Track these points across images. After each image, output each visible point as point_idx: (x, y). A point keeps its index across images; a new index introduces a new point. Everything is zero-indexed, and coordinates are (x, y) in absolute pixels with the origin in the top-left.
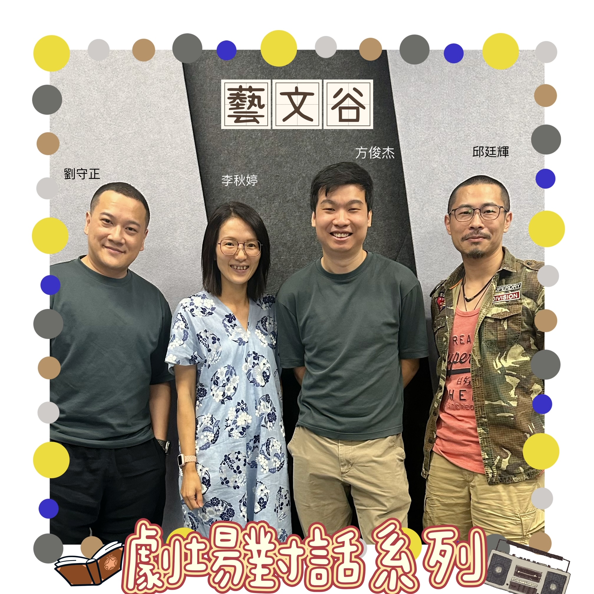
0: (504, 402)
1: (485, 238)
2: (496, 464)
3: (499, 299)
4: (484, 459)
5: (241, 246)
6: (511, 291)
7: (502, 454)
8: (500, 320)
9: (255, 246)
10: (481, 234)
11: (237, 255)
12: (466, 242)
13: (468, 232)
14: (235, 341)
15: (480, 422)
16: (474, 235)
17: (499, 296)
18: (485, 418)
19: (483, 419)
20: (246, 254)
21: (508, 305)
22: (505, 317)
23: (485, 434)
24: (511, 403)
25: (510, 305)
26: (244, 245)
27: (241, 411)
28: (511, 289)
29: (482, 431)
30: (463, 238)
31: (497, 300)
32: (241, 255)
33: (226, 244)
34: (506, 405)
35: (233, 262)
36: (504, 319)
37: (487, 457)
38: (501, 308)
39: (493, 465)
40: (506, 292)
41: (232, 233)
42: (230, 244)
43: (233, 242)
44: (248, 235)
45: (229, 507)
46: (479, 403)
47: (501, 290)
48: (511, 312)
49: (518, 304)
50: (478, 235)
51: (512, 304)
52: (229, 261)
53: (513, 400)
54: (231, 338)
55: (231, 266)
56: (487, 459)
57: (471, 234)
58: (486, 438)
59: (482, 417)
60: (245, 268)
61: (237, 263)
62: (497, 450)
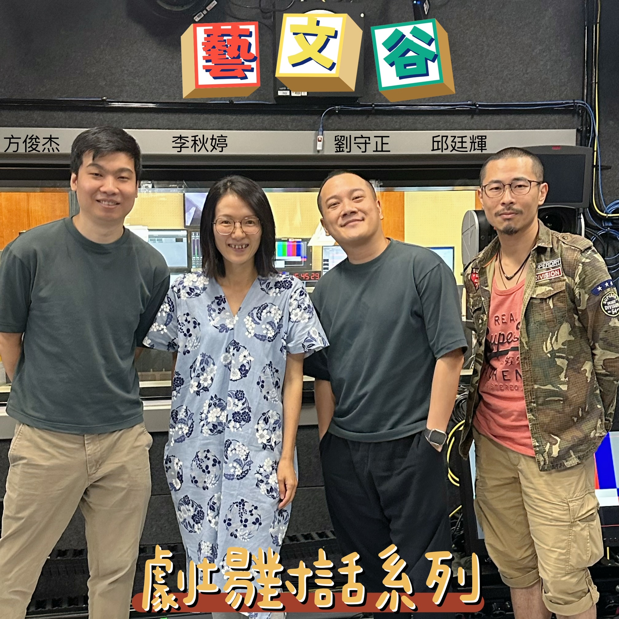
0: (553, 386)
1: (516, 214)
2: (547, 450)
3: (541, 278)
4: (535, 447)
5: (238, 225)
6: (553, 268)
7: (551, 441)
8: (546, 299)
9: (254, 223)
10: (513, 209)
11: (234, 233)
12: (499, 219)
13: (500, 208)
14: (216, 327)
15: (529, 407)
16: (506, 211)
17: (541, 274)
18: (534, 403)
19: (532, 404)
20: (243, 232)
21: (551, 283)
22: (549, 295)
23: (534, 420)
24: (561, 386)
25: (553, 282)
26: (241, 223)
27: (213, 406)
28: (551, 266)
29: (532, 417)
30: (496, 214)
31: (540, 279)
32: (238, 233)
33: (222, 223)
34: (555, 389)
35: (230, 242)
36: (549, 298)
37: (537, 444)
38: (544, 287)
39: (545, 452)
40: (548, 269)
41: (227, 211)
42: (226, 222)
43: (229, 220)
44: (245, 211)
45: (199, 509)
46: (528, 387)
47: (541, 268)
48: (554, 290)
49: (561, 281)
50: (509, 212)
51: (555, 282)
52: (226, 240)
53: (563, 383)
54: (212, 323)
55: (229, 245)
56: (538, 446)
57: (503, 210)
58: (535, 424)
59: (532, 402)
60: (244, 246)
61: (235, 242)
62: (546, 435)
